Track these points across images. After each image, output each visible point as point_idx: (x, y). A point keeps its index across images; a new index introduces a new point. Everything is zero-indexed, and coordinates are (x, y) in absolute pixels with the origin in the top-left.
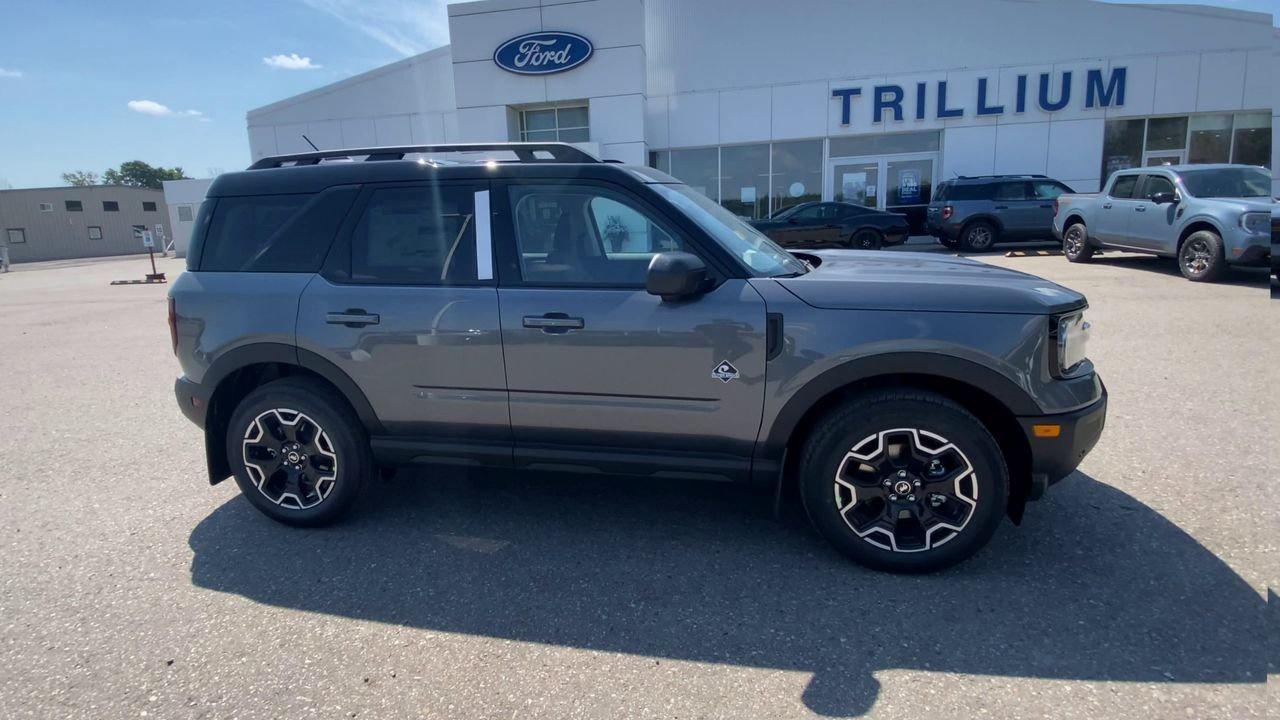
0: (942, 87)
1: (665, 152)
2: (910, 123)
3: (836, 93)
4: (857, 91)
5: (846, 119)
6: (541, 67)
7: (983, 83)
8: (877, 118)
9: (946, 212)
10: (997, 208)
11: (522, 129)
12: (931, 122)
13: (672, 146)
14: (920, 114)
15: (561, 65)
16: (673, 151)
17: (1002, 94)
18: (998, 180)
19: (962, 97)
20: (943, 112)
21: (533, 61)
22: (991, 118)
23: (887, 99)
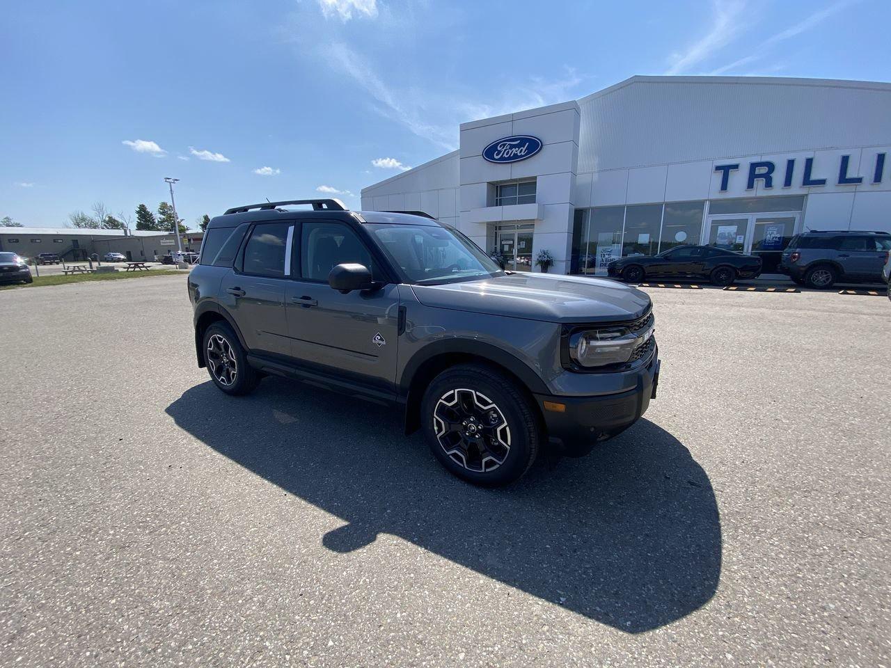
0: (809, 162)
1: (588, 209)
2: (778, 189)
3: (718, 168)
4: (736, 167)
5: (724, 186)
6: (509, 158)
7: (845, 160)
8: (750, 185)
9: (795, 257)
10: (840, 256)
11: (497, 196)
12: (796, 189)
13: (593, 206)
14: (788, 182)
15: (522, 156)
16: (593, 209)
17: (862, 167)
18: (844, 234)
19: (826, 169)
20: (807, 181)
21: (505, 155)
22: (851, 187)
23: (761, 172)
